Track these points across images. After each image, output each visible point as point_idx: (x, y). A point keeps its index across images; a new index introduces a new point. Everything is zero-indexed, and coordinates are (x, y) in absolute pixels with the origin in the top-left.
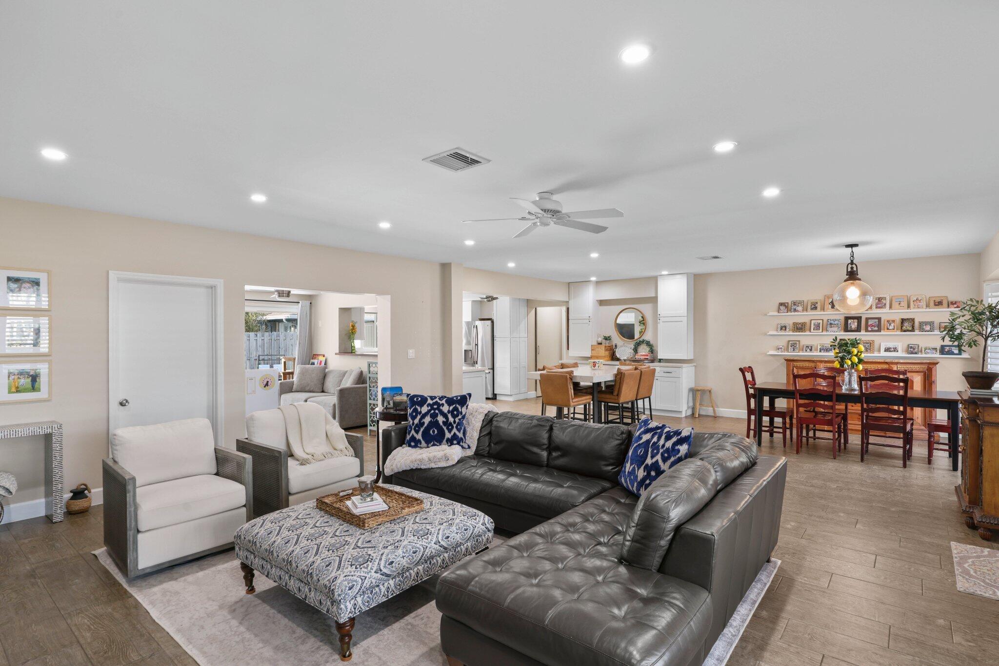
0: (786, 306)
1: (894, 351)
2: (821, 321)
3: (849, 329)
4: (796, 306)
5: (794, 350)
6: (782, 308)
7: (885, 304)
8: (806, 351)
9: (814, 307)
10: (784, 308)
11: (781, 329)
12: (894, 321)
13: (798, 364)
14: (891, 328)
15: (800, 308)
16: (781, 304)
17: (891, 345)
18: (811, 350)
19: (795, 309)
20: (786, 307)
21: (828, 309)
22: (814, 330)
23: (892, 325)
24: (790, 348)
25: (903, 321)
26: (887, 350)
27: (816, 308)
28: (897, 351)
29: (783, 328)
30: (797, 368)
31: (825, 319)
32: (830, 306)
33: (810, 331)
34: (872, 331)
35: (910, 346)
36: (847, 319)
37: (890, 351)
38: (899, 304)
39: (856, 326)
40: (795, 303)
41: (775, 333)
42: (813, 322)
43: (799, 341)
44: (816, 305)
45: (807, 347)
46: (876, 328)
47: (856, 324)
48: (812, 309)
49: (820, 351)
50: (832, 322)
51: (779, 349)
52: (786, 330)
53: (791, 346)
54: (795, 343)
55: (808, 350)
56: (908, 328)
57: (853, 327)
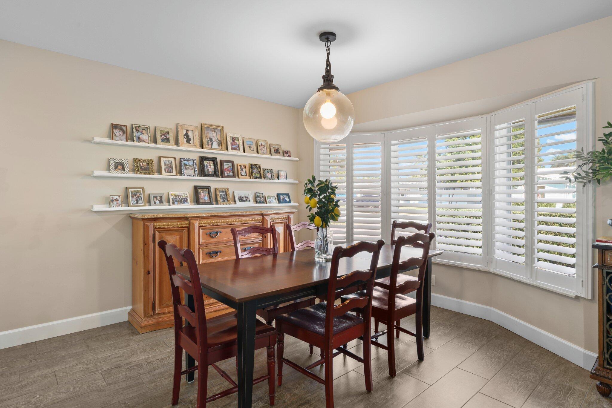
0: (123, 130)
1: (247, 200)
2: (173, 160)
3: (206, 173)
4: (139, 133)
5: (137, 203)
6: (117, 132)
7: (239, 146)
8: (155, 203)
9: (165, 139)
10: (121, 133)
11: (116, 168)
12: (245, 166)
13: (158, 224)
14: (244, 174)
15: (145, 137)
16: (115, 127)
17: (243, 193)
18: (161, 202)
19: (139, 138)
20: (125, 132)
21: (183, 143)
22: (165, 172)
23: (244, 170)
24: (131, 199)
25: (252, 166)
26: (241, 199)
27: (167, 140)
28: (249, 201)
29: (120, 166)
30: (160, 230)
31: (178, 156)
32: (185, 140)
33: (160, 172)
34: (228, 176)
35: (257, 194)
36: (202, 159)
37: (244, 201)
38: (250, 147)
39: (213, 170)
40: (137, 129)
41: (105, 173)
42: (163, 160)
43: (143, 188)
44: (168, 136)
45: (154, 197)
46: (231, 174)
47: (212, 167)
48: (163, 141)
49: (174, 203)
50: (186, 162)
51: (113, 201)
52: (123, 169)
53: (132, 197)
54: (138, 192)
55: (158, 202)
56: (256, 175)
57: (210, 170)
